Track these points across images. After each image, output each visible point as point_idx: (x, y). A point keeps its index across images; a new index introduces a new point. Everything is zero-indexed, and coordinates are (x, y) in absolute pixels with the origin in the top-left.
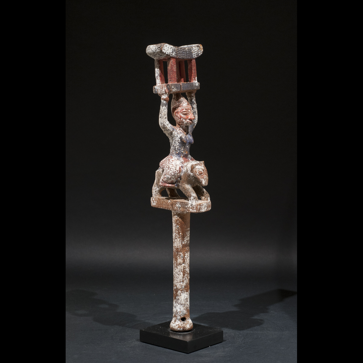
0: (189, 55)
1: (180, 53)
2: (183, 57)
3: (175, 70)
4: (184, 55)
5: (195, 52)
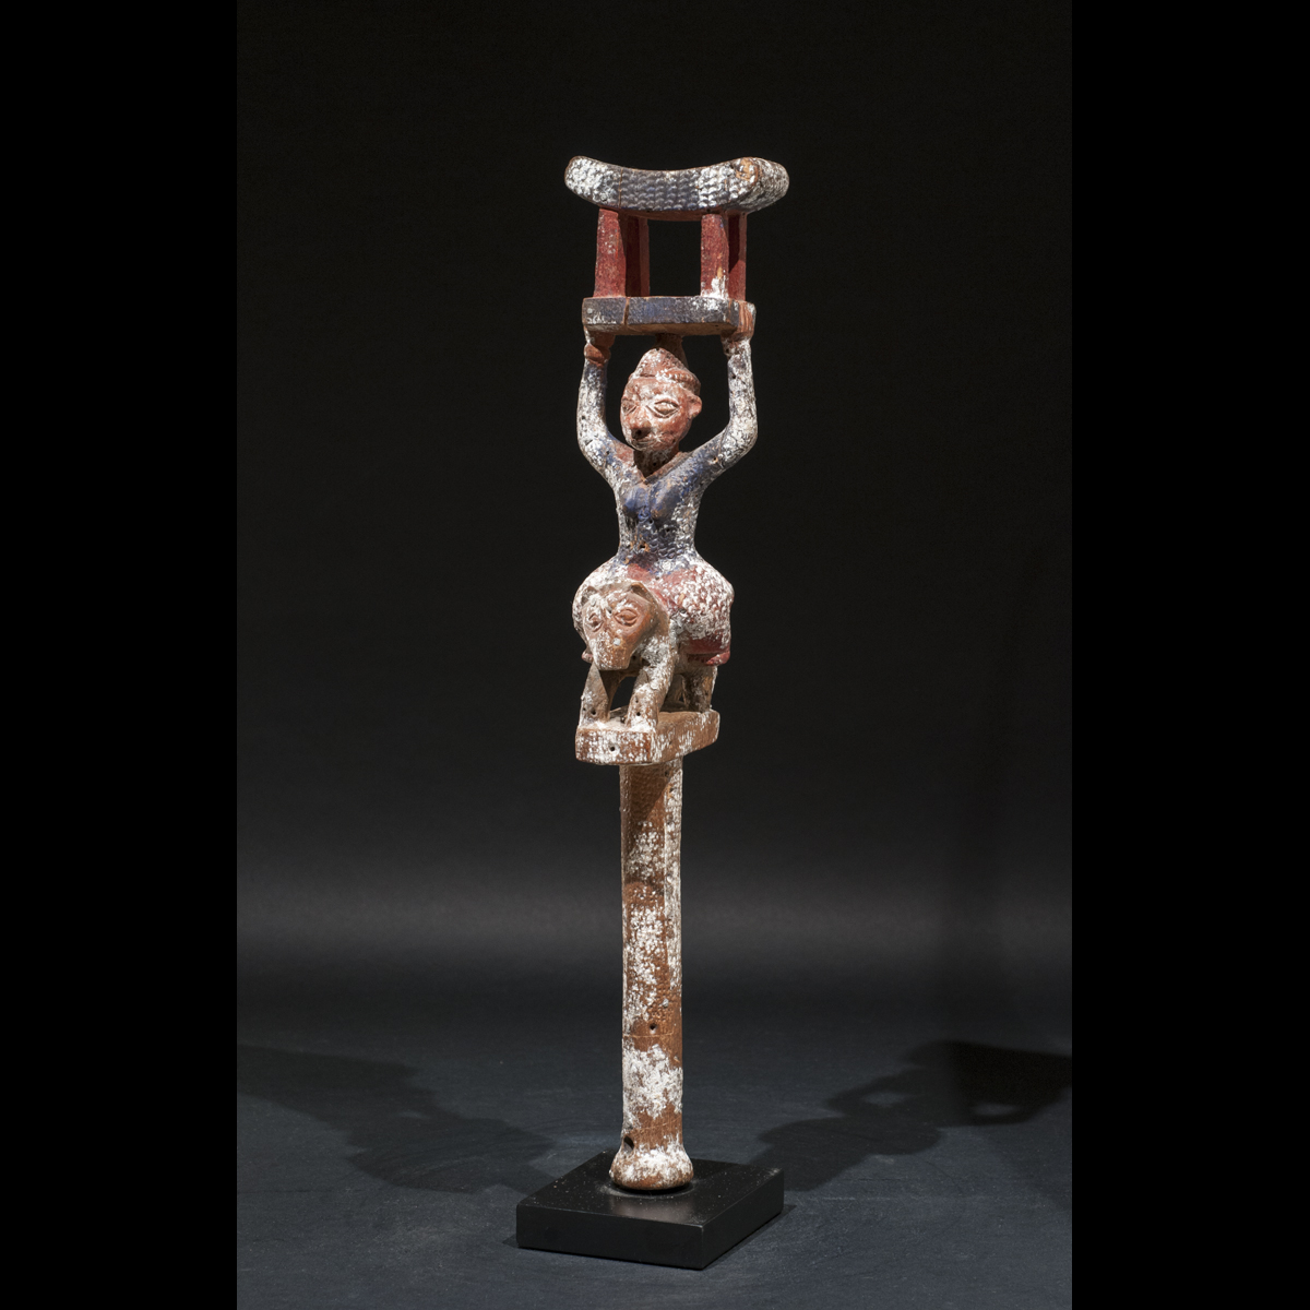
0: (677, 198)
1: (632, 191)
2: (644, 205)
3: (610, 252)
4: (651, 198)
5: (708, 187)
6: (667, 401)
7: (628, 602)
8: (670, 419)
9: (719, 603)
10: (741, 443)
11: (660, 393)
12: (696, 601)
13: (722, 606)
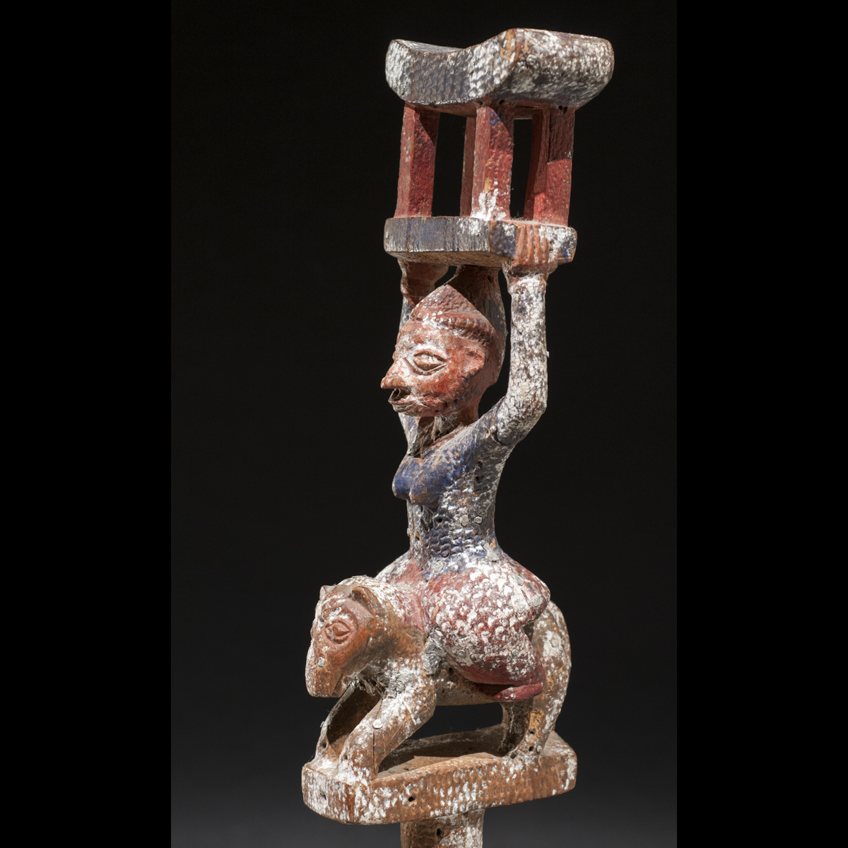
0: (453, 87)
1: (422, 79)
2: (429, 97)
4: (434, 88)
6: (428, 354)
7: (345, 611)
8: (434, 377)
9: (490, 622)
10: (514, 413)
11: (422, 342)
12: (451, 617)
13: (496, 625)
